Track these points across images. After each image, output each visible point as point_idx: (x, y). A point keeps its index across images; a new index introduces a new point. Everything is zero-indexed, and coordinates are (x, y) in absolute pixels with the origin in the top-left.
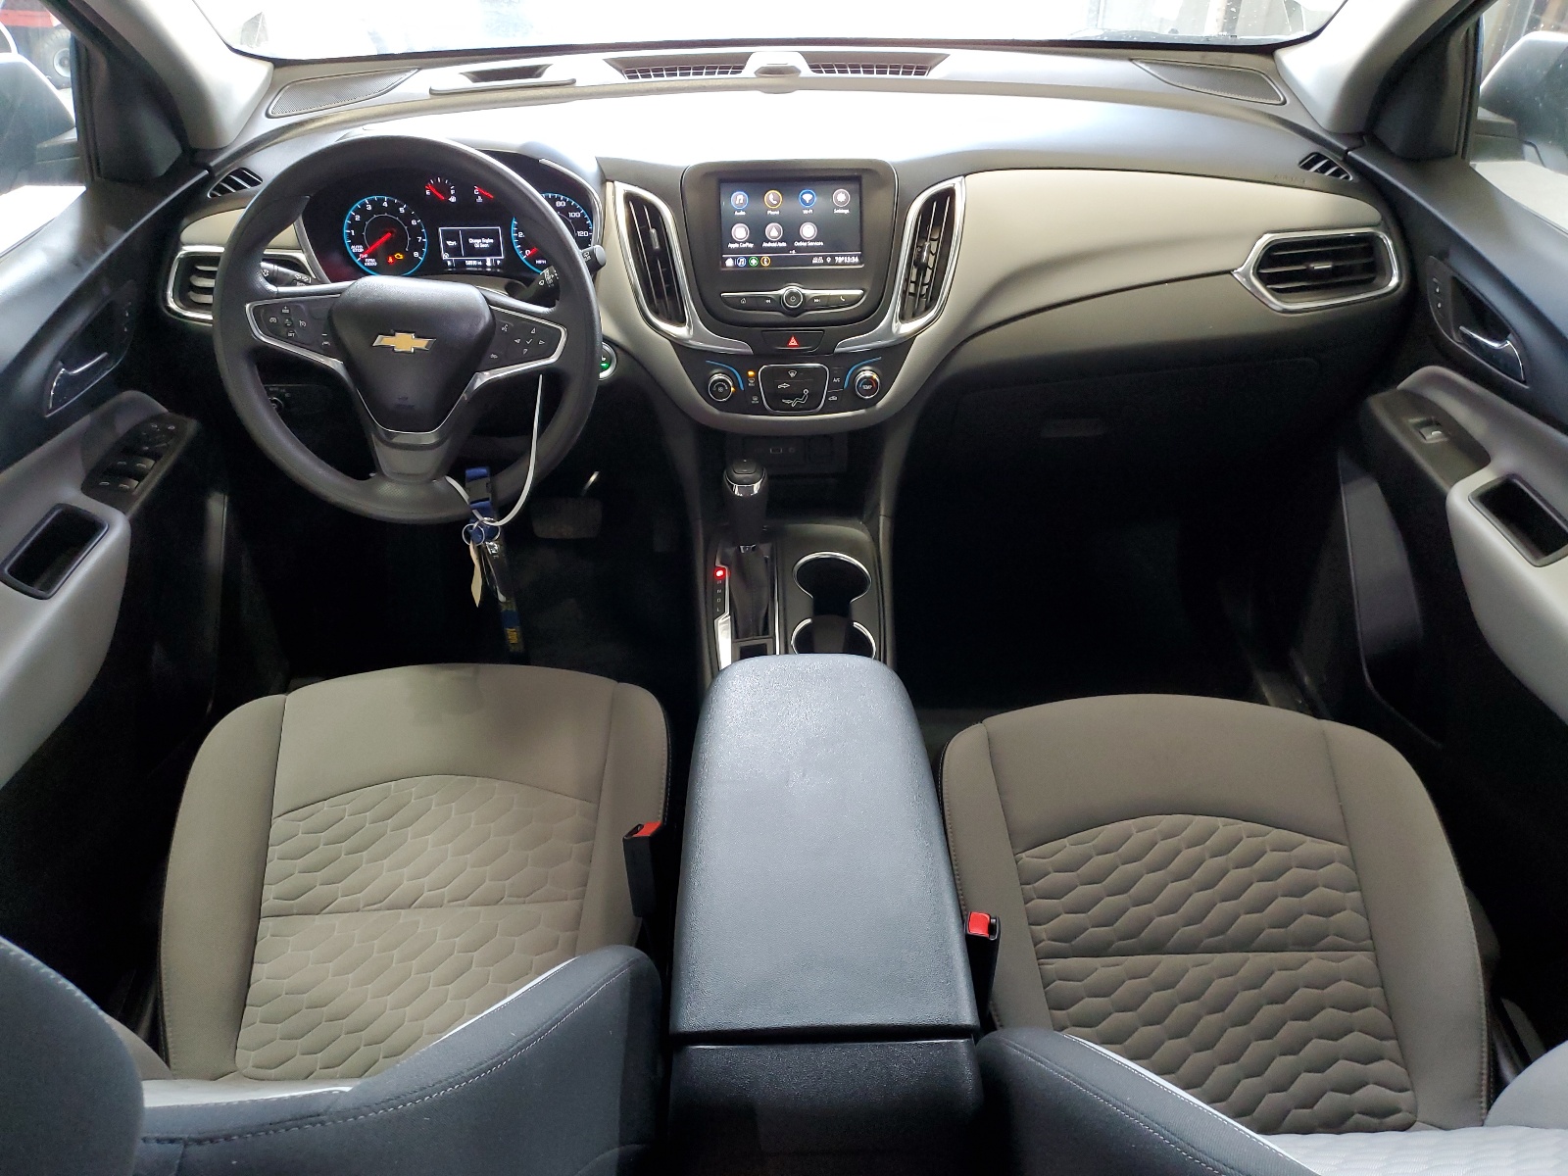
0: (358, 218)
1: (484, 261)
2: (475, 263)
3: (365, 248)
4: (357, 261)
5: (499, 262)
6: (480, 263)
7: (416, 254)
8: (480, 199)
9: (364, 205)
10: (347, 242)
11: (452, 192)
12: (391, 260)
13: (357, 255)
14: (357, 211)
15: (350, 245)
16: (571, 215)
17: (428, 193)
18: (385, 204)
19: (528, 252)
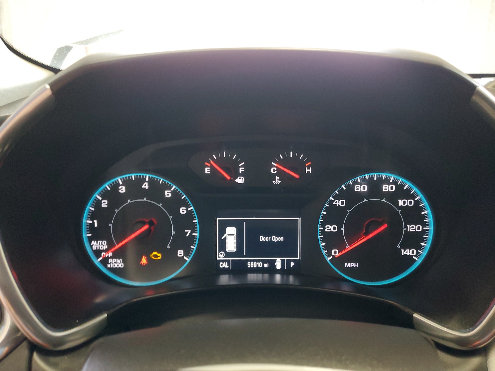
0: (105, 204)
1: (272, 263)
2: (260, 265)
3: (110, 245)
4: (97, 262)
5: (292, 264)
6: (266, 265)
7: (180, 253)
8: (277, 181)
9: (115, 186)
10: (86, 235)
11: (241, 170)
12: (144, 261)
13: (98, 253)
14: (105, 195)
15: (90, 239)
16: (401, 203)
17: (207, 171)
18: (146, 186)
19: (336, 253)
